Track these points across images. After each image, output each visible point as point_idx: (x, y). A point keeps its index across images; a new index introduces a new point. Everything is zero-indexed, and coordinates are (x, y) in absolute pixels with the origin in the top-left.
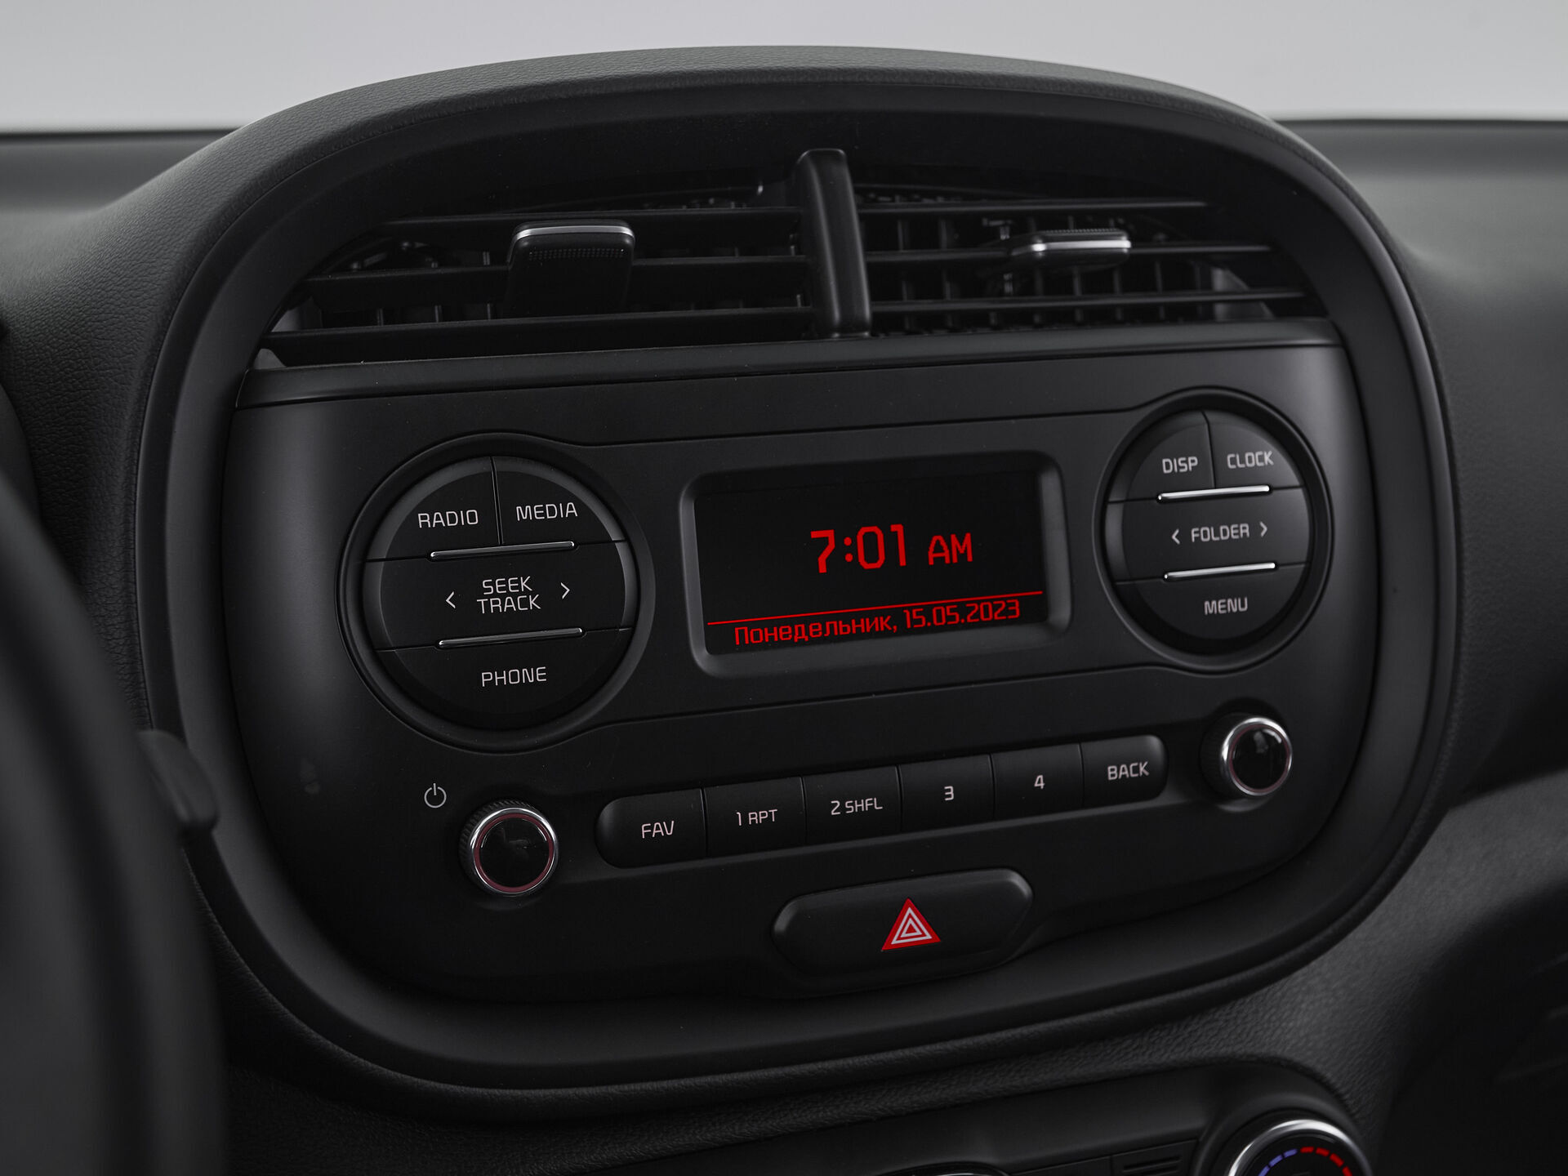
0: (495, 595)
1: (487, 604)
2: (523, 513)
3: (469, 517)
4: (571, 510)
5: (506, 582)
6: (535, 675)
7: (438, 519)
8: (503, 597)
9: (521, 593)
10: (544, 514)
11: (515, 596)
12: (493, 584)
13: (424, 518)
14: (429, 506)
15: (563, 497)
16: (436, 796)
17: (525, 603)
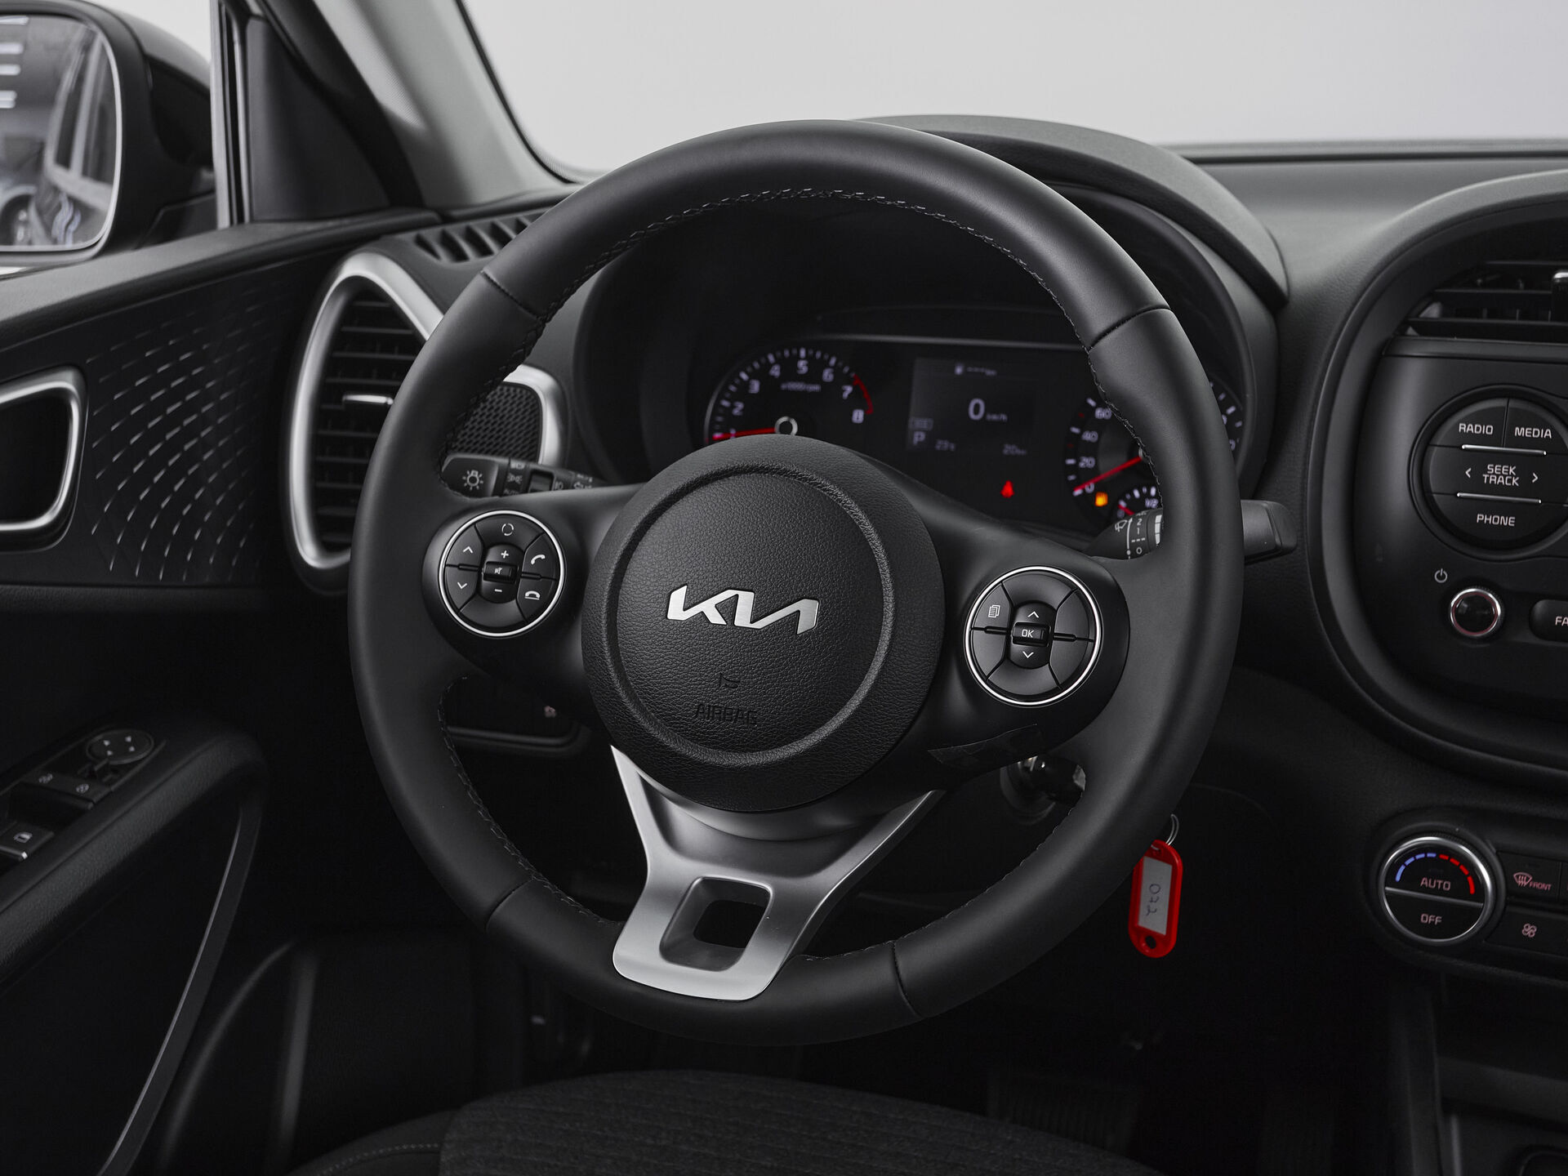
0: (1494, 474)
1: (1488, 478)
2: (1519, 431)
3: (1488, 430)
4: (1548, 433)
5: (1501, 468)
6: (1509, 521)
7: (1470, 428)
8: (1498, 476)
9: (1509, 475)
10: (1532, 434)
11: (1505, 476)
12: (1494, 468)
13: (1462, 427)
14: (1467, 421)
15: (1544, 425)
16: (1441, 576)
17: (1510, 481)
